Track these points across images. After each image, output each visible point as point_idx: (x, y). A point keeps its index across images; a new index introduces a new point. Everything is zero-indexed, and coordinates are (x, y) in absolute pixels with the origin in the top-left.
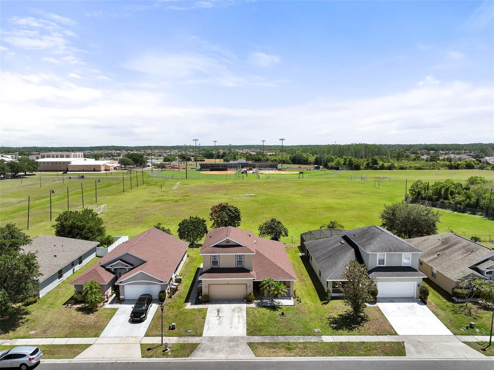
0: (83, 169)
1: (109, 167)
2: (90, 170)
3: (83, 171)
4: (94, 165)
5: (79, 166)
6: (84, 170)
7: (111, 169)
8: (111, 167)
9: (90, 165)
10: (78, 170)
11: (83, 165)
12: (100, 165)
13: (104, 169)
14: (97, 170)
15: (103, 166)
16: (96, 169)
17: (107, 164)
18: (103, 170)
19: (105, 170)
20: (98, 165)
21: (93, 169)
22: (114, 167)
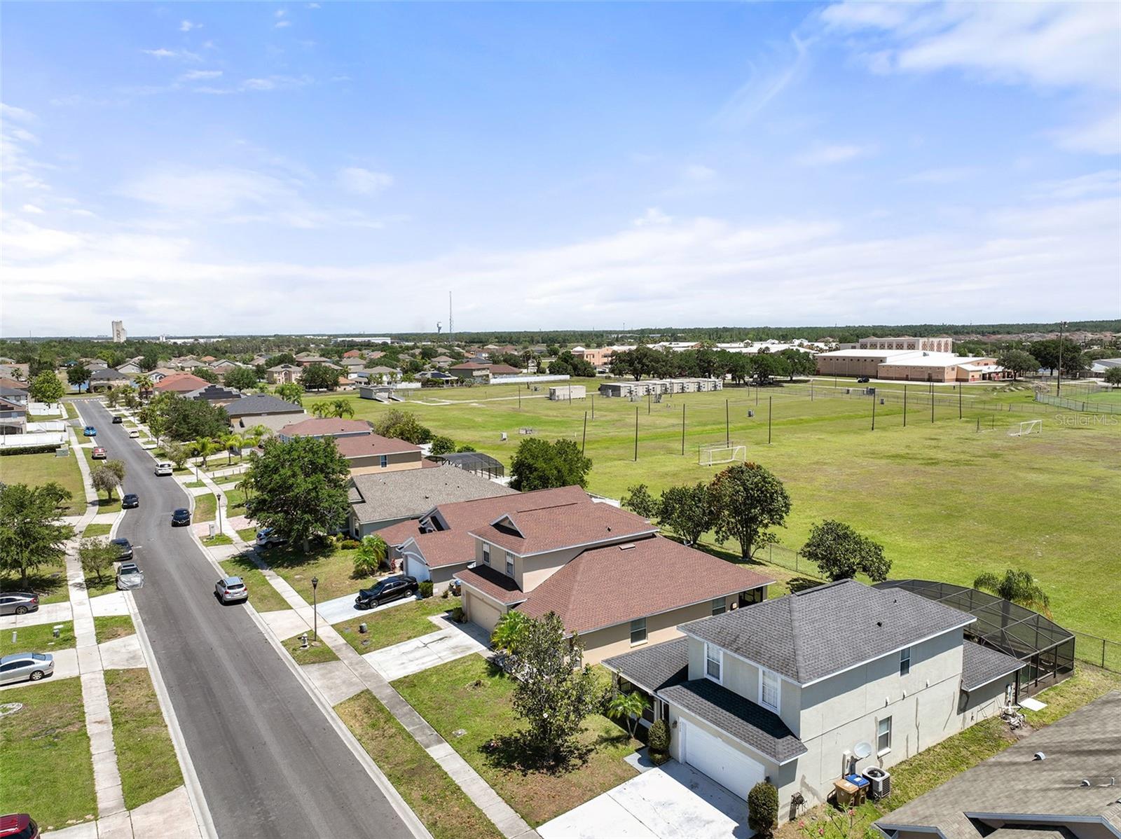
0: (907, 376)
1: (968, 372)
2: (921, 377)
3: (907, 379)
4: (931, 368)
5: (898, 367)
6: (909, 377)
7: (970, 377)
8: (971, 374)
9: (922, 367)
10: (897, 376)
11: (906, 367)
12: (943, 368)
13: (955, 377)
14: (936, 378)
15: (953, 369)
16: (934, 377)
17: (961, 366)
18: (951, 380)
19: (957, 380)
20: (939, 368)
21: (926, 377)
22: (983, 374)
